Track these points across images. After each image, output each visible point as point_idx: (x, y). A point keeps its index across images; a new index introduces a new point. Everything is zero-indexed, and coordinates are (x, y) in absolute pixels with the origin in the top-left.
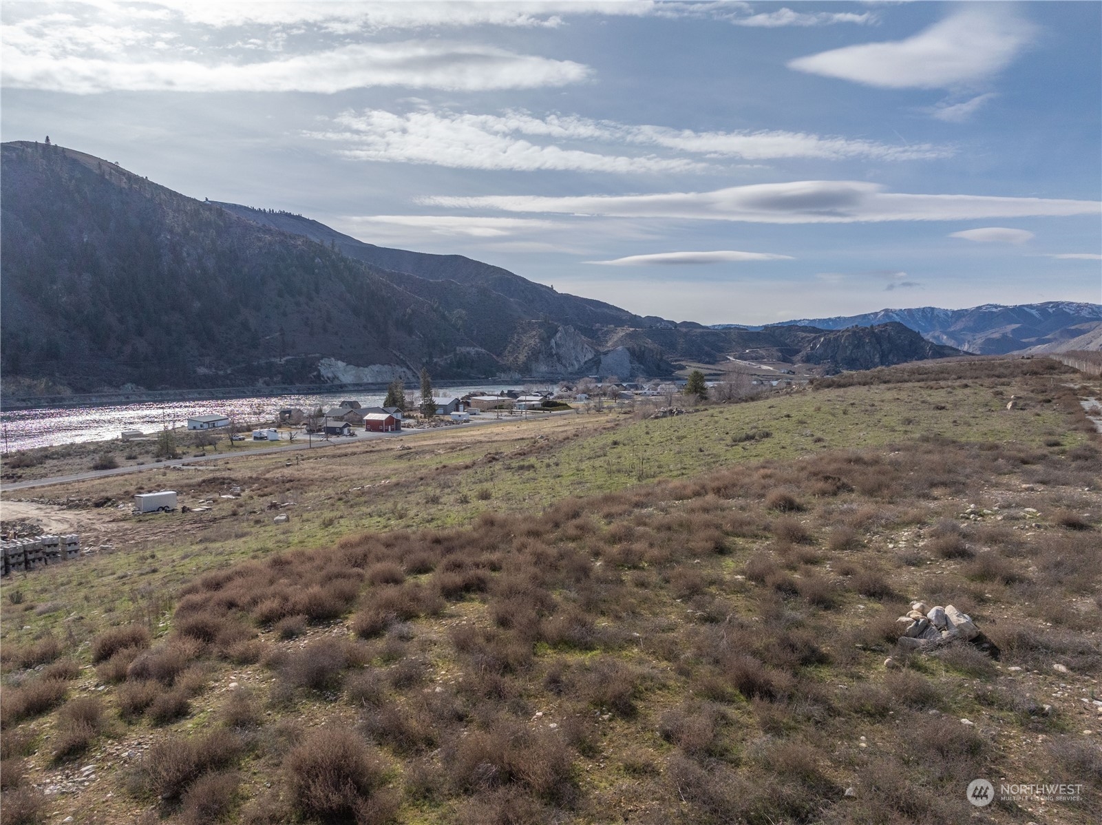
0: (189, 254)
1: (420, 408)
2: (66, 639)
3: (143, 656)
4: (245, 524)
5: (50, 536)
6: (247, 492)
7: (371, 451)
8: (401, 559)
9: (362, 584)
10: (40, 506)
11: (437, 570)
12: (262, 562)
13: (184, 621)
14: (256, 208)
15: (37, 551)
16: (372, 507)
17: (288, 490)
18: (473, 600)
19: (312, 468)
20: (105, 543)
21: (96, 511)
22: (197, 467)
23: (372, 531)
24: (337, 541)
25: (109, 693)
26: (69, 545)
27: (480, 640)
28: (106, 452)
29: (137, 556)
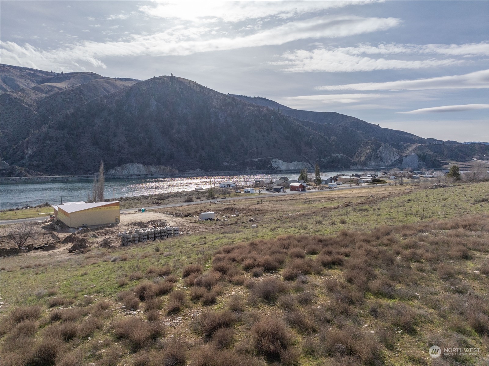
0: (221, 117)
1: (314, 181)
2: (173, 267)
3: (200, 277)
4: (240, 227)
5: (169, 227)
6: (241, 214)
7: (292, 199)
8: (304, 248)
9: (287, 257)
10: (166, 215)
11: (320, 254)
12: (246, 244)
13: (216, 265)
14: (248, 96)
15: (165, 232)
16: (292, 224)
17: (258, 214)
18: (336, 269)
19: (267, 206)
20: (188, 231)
21: (185, 218)
22: (223, 203)
23: (292, 234)
24: (277, 237)
25: (187, 290)
27: (339, 288)
28: (189, 195)
29: (199, 237)
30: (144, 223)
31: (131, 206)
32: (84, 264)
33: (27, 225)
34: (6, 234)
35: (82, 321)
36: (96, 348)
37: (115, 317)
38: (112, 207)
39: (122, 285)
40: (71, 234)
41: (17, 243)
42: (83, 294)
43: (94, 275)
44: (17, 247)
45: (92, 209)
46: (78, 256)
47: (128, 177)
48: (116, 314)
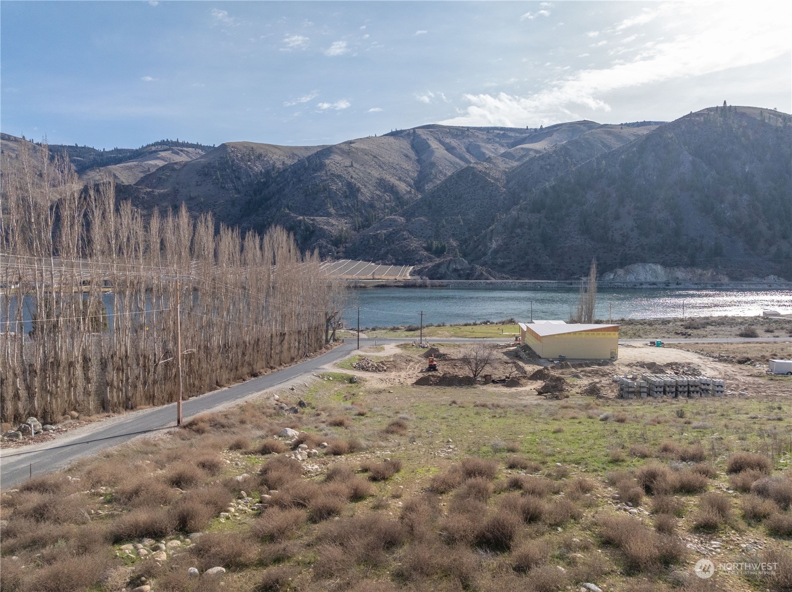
2: (710, 450)
3: (765, 480)
5: (705, 378)
10: (701, 356)
15: (696, 386)
20: (742, 390)
21: (738, 366)
25: (735, 497)
26: (718, 386)
28: (749, 325)
29: (767, 405)
30: (659, 365)
31: (637, 334)
32: (558, 417)
33: (484, 347)
34: (461, 356)
35: (550, 500)
36: (569, 546)
37: (600, 509)
38: (606, 333)
39: (616, 461)
40: (542, 367)
41: (472, 370)
42: (554, 461)
43: (572, 435)
44: (472, 376)
45: (575, 333)
46: (551, 403)
47: (635, 286)
48: (602, 504)
